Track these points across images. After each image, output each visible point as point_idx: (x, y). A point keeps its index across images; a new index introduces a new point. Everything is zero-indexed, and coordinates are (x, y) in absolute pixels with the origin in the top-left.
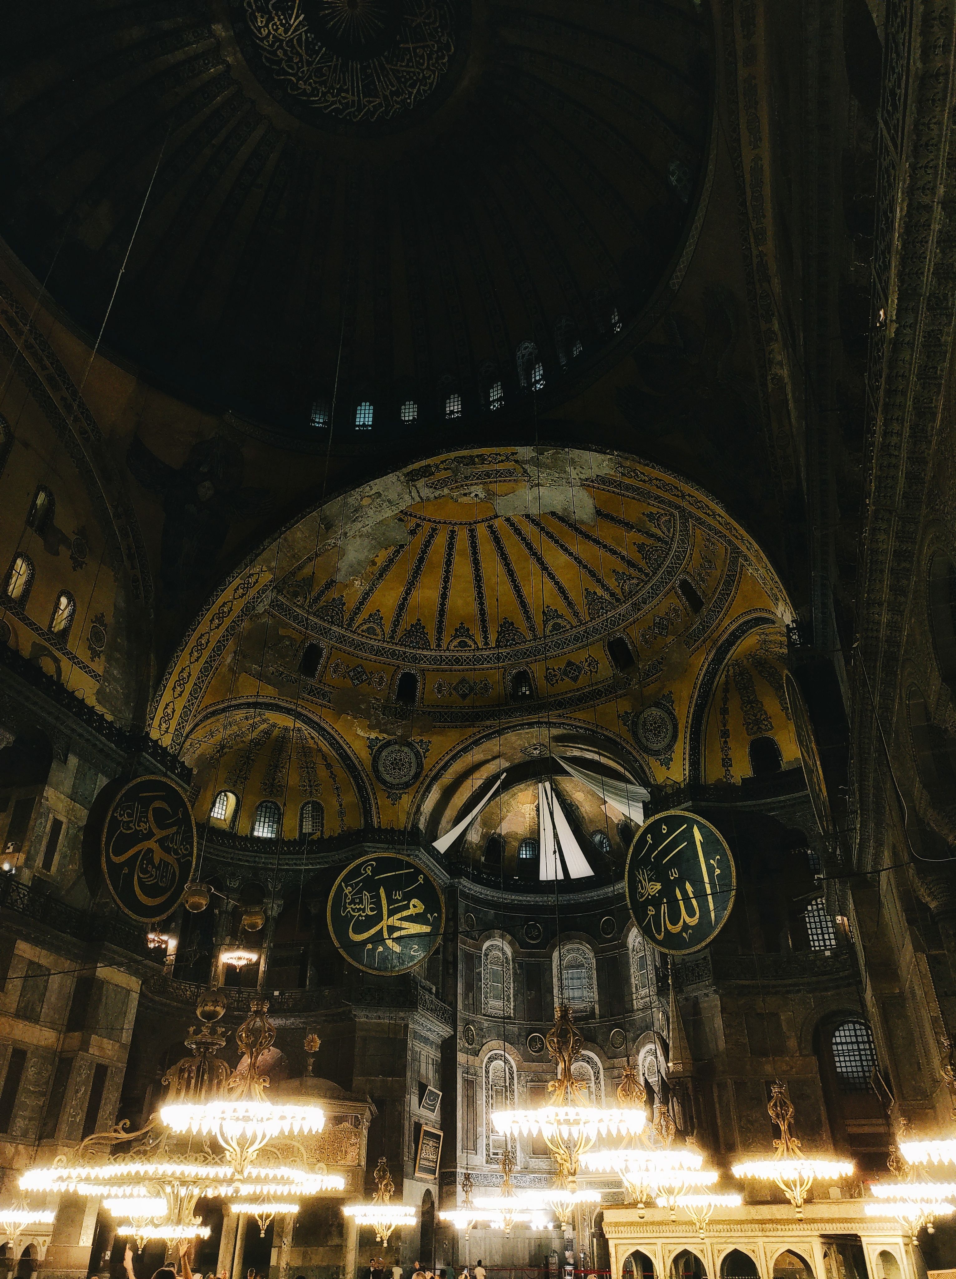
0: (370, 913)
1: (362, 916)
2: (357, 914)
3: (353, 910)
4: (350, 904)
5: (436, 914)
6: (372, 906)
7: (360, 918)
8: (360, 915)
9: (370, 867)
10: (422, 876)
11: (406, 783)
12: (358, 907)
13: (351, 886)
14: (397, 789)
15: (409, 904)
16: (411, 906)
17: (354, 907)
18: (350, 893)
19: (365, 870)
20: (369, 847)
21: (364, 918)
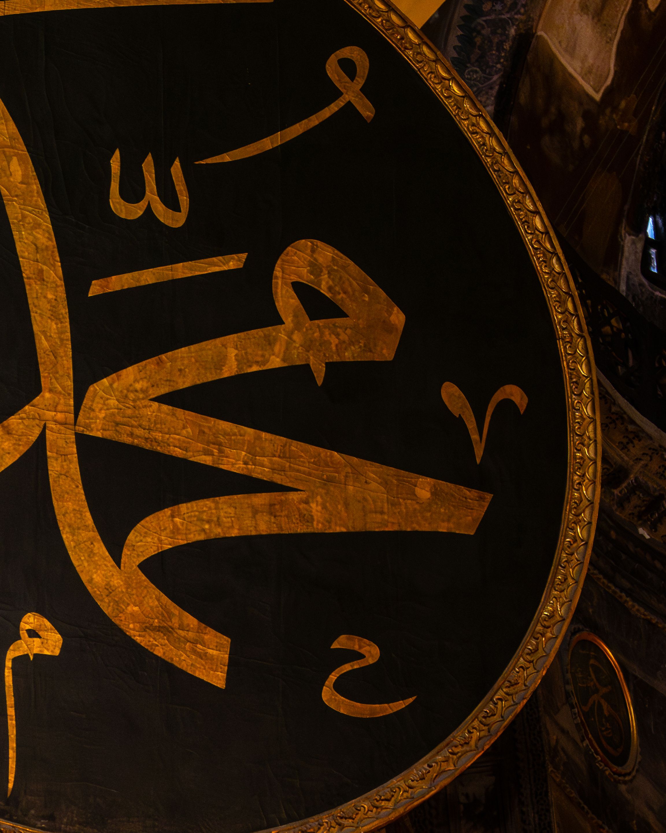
5: (515, 394)
10: (355, 53)
16: (285, 301)
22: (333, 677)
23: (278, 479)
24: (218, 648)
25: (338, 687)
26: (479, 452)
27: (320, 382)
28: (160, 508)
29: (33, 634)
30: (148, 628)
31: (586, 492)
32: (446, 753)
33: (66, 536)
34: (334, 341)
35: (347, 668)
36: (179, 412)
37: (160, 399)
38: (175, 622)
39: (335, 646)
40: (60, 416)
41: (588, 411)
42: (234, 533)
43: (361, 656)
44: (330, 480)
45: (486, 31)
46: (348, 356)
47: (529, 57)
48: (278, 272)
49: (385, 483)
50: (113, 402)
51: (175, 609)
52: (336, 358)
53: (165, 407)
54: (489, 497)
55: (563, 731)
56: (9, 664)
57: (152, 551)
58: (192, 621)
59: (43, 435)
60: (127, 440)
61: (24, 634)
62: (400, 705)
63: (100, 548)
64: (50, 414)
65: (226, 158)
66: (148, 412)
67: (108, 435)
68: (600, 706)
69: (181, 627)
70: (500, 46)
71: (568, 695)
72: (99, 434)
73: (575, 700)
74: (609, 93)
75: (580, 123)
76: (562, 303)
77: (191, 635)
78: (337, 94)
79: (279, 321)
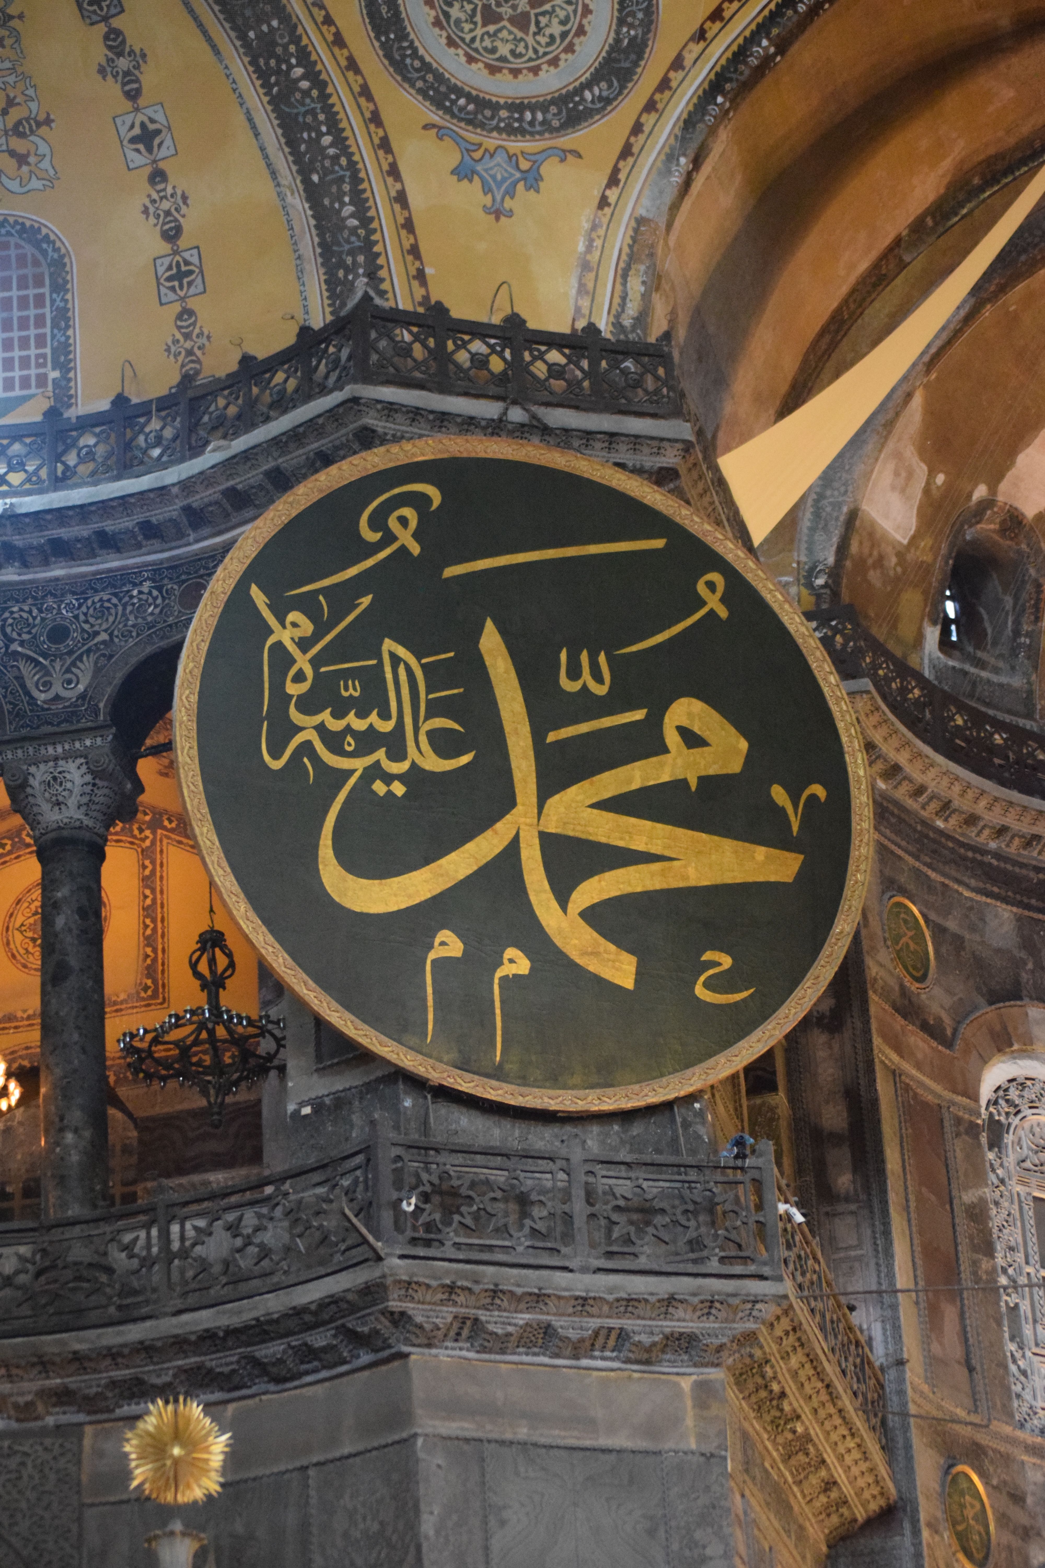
0: (433, 763)
1: (388, 779)
2: (359, 764)
3: (334, 741)
4: (308, 705)
5: (818, 790)
6: (439, 722)
7: (379, 787)
8: (375, 772)
9: (407, 512)
10: (715, 577)
11: (562, 100)
12: (360, 725)
13: (308, 605)
14: (510, 131)
15: (655, 722)
16: (672, 738)
17: (335, 725)
18: (304, 644)
19: (378, 521)
20: (390, 409)
21: (399, 789)
22: (702, 978)
23: (667, 853)
24: (630, 964)
25: (706, 985)
26: (795, 829)
27: (693, 789)
28: (591, 876)
29: (511, 961)
30: (584, 953)
31: (863, 851)
32: (773, 1023)
33: (533, 898)
34: (703, 763)
35: (711, 972)
36: (604, 813)
37: (593, 806)
38: (602, 949)
39: (703, 958)
40: (528, 821)
41: (864, 799)
42: (639, 889)
43: (720, 964)
44: (700, 852)
45: (828, 509)
46: (711, 772)
47: (858, 523)
48: (667, 720)
49: (736, 852)
50: (562, 810)
51: (602, 940)
52: (703, 773)
53: (595, 811)
54: (802, 857)
55: (881, 965)
56: (496, 981)
57: (587, 904)
58: (612, 947)
59: (517, 834)
60: (571, 834)
61: (505, 961)
62: (745, 994)
63: (554, 904)
64: (522, 820)
65: (634, 648)
66: (585, 815)
67: (559, 831)
68: (907, 945)
69: (605, 951)
70: (837, 519)
71: (885, 940)
72: (553, 831)
73: (889, 943)
74: (913, 538)
75: (894, 560)
76: (847, 730)
77: (612, 957)
78: (704, 603)
79: (666, 751)
